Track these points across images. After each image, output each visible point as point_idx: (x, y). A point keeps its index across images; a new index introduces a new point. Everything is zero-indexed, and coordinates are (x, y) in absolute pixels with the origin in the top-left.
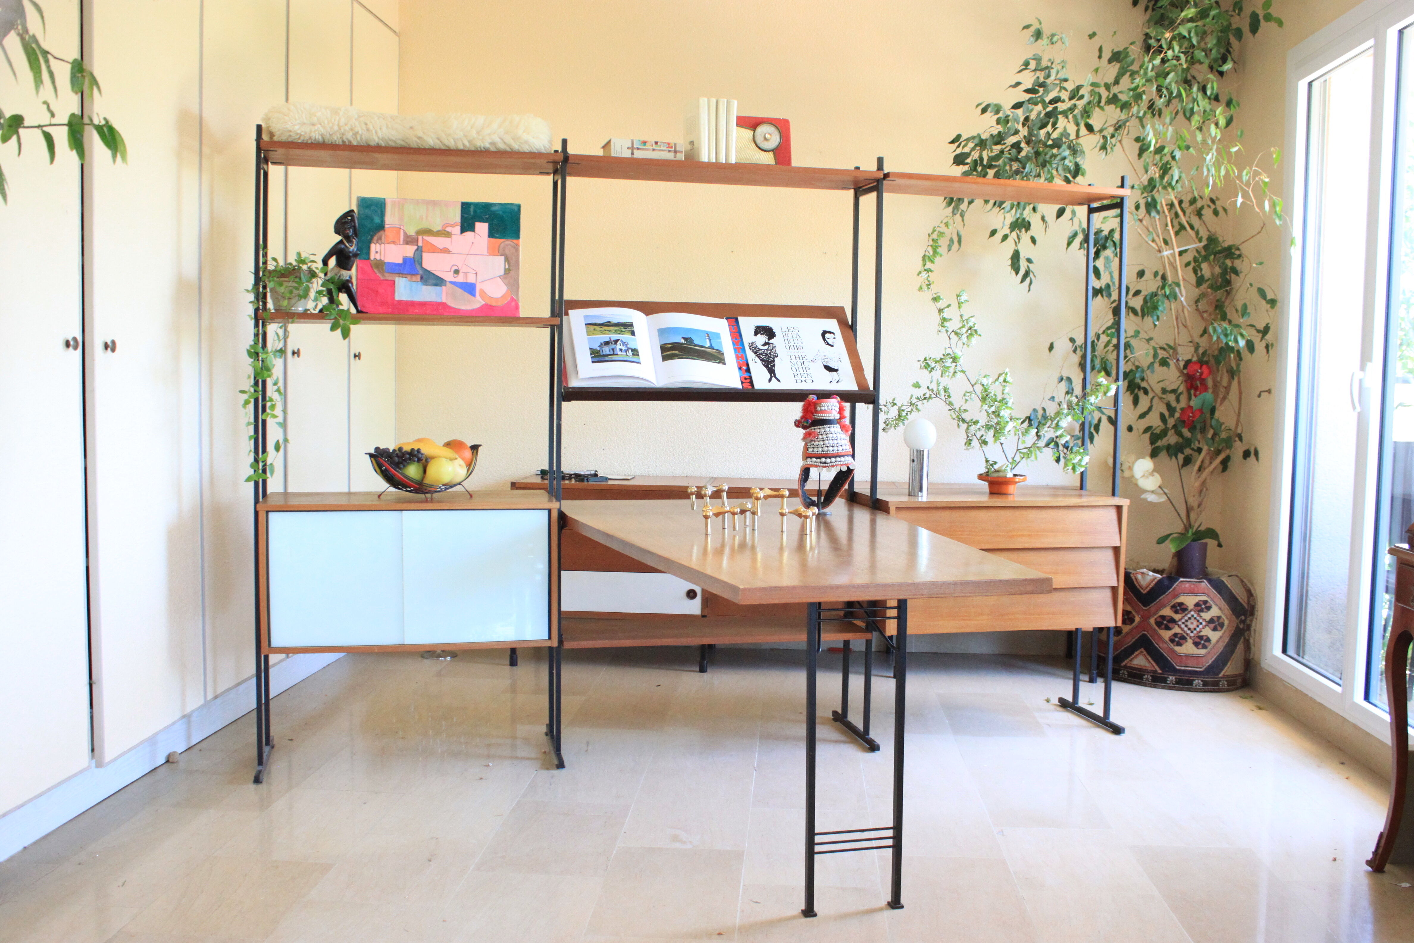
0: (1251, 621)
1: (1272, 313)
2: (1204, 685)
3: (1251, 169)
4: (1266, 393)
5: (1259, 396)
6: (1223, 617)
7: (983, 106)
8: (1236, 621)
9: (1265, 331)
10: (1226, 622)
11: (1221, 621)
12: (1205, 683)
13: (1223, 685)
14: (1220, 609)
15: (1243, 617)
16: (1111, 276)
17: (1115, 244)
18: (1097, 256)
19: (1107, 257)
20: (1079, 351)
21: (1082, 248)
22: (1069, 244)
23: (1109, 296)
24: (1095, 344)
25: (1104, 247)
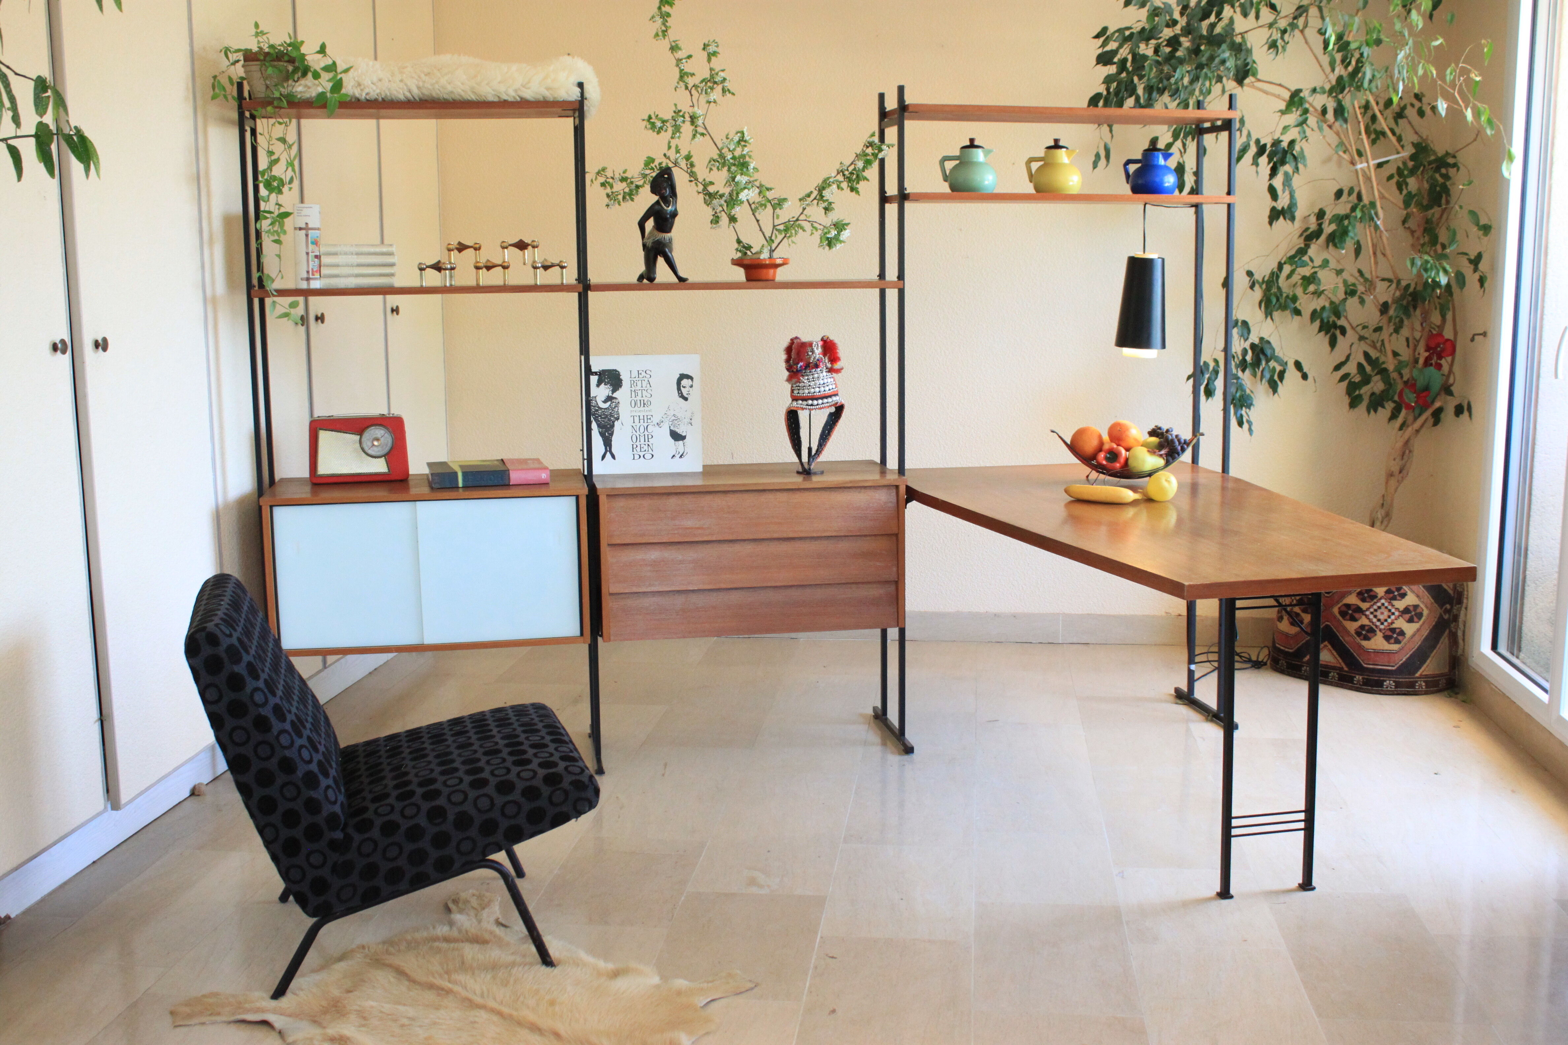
0: (1459, 610)
1: (1485, 240)
2: (1396, 687)
3: (1457, 64)
4: (1481, 337)
5: (1472, 340)
6: (1422, 606)
8: (1439, 611)
9: (1476, 262)
10: (1426, 612)
11: (1418, 611)
12: (1398, 685)
13: (1420, 686)
14: (1418, 596)
15: (1448, 606)
16: (1292, 196)
17: (1295, 158)
18: (1274, 172)
19: (1286, 174)
20: (1257, 287)
21: (1255, 163)
22: (1239, 159)
23: (1293, 219)
24: (1278, 277)
25: (1283, 162)
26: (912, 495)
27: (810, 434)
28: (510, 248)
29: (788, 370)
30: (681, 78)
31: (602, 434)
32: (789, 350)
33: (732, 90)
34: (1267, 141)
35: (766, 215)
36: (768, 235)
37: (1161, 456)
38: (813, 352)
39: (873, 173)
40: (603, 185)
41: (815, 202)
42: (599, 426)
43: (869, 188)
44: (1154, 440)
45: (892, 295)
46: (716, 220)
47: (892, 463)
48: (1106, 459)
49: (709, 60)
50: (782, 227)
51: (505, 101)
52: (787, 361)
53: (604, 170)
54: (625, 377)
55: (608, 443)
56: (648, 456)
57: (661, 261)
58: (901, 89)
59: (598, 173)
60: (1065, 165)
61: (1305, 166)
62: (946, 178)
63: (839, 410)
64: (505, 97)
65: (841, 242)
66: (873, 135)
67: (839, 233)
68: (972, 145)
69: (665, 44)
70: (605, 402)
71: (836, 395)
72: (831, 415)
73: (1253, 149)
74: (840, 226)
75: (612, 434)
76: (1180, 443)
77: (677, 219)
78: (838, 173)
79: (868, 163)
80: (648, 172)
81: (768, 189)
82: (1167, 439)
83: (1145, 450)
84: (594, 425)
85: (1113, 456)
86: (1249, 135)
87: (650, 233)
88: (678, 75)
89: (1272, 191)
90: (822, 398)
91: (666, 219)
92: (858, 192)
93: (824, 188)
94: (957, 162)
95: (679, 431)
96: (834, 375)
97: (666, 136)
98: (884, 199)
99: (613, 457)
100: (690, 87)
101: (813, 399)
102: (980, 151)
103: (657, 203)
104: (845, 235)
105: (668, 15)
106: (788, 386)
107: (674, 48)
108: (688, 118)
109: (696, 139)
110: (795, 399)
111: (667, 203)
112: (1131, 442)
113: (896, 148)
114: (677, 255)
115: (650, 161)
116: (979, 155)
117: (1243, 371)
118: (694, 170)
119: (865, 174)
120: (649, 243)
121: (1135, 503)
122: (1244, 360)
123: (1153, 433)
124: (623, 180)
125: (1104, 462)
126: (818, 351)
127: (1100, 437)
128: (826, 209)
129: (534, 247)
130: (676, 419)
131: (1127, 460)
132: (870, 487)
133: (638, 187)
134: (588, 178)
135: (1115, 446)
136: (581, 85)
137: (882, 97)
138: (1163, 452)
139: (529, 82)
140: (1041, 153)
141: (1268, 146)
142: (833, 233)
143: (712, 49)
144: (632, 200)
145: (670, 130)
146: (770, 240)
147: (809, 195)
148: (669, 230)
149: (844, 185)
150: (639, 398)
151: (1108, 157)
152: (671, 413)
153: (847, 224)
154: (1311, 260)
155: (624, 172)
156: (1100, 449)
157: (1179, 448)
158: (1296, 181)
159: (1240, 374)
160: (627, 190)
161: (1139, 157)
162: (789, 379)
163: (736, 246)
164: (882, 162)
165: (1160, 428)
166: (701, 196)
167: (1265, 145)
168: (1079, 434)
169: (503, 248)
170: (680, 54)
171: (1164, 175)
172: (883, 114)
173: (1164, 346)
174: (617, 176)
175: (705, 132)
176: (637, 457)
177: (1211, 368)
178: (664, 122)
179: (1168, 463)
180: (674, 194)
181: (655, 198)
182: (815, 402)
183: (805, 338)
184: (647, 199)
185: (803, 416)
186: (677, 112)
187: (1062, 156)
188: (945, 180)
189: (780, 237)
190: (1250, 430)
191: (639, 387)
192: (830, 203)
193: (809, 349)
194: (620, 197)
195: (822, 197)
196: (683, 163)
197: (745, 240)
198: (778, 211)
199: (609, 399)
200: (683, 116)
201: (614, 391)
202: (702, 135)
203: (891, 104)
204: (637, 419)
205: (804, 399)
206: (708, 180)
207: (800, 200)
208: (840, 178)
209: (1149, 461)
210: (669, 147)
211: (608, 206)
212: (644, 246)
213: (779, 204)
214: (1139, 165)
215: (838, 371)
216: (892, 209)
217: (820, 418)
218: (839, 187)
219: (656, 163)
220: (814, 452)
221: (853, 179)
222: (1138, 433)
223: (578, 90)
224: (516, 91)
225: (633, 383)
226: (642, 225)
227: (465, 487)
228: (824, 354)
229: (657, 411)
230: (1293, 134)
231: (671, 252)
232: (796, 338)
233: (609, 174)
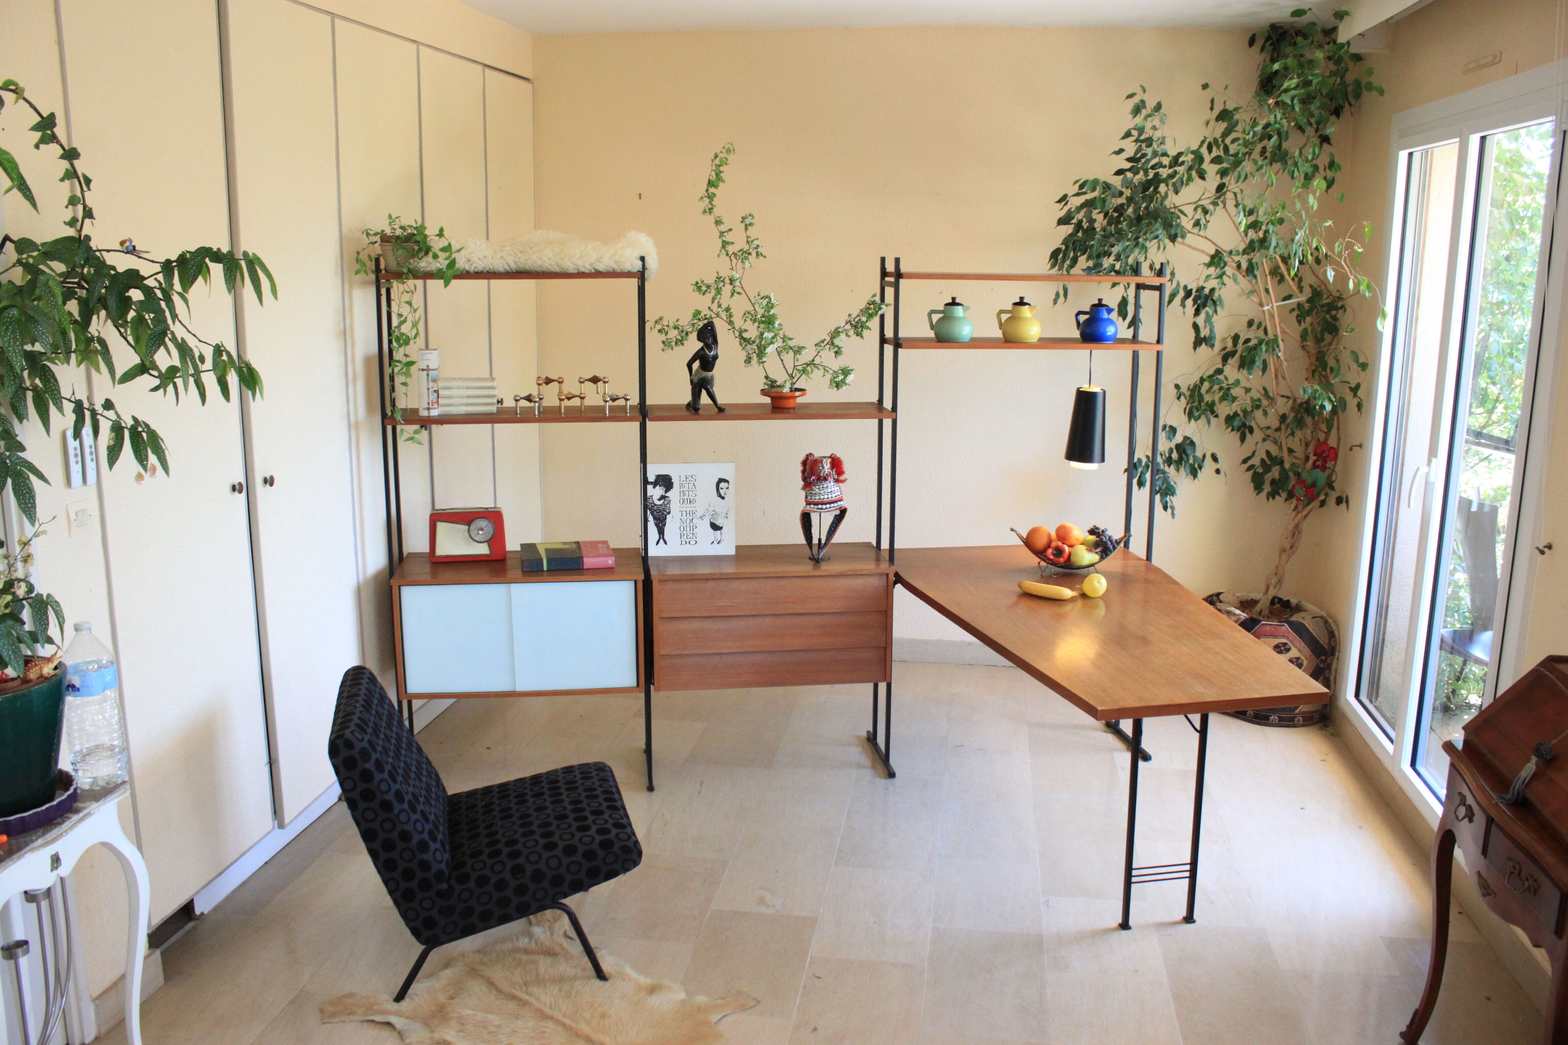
0: (1332, 661)
1: (1363, 374)
2: (1280, 721)
3: (1344, 239)
4: (1358, 448)
5: (1351, 449)
6: (1303, 658)
7: (1081, 182)
8: (1316, 661)
9: (1355, 390)
10: (1305, 663)
11: (1300, 661)
12: (1281, 719)
13: (1299, 720)
14: (1299, 650)
15: (1324, 658)
16: (1211, 331)
17: (1214, 302)
18: (1197, 313)
19: (1207, 313)
20: (1182, 397)
21: (1183, 305)
22: (1170, 302)
23: (1212, 346)
24: (1200, 388)
25: (1204, 306)
26: (899, 579)
27: (819, 531)
28: (586, 382)
29: (803, 480)
30: (723, 247)
31: (657, 525)
32: (804, 463)
33: (764, 254)
34: (1193, 286)
35: (789, 357)
36: (790, 372)
37: (1097, 553)
38: (823, 468)
39: (875, 323)
40: (660, 331)
41: (828, 346)
42: (655, 518)
43: (872, 336)
44: (1093, 538)
45: (887, 423)
46: (748, 360)
47: (885, 545)
48: (1053, 554)
49: (746, 229)
50: (800, 368)
51: (583, 272)
52: (803, 472)
53: (661, 319)
54: (675, 480)
55: (661, 532)
56: (693, 542)
57: (704, 392)
58: (897, 260)
59: (656, 322)
60: (1027, 319)
61: (1222, 308)
62: (932, 327)
63: (843, 512)
64: (583, 270)
65: (846, 384)
66: (875, 296)
67: (845, 378)
68: (954, 303)
69: (711, 219)
70: (659, 500)
71: (841, 500)
72: (836, 516)
73: (1182, 294)
74: (846, 372)
75: (665, 525)
76: (1112, 543)
77: (718, 362)
78: (847, 323)
79: (870, 316)
80: (695, 321)
81: (790, 339)
82: (1101, 540)
83: (1083, 547)
84: (650, 518)
85: (1059, 552)
86: (1178, 284)
87: (697, 371)
88: (721, 245)
89: (1196, 327)
90: (830, 503)
91: (709, 362)
92: (862, 337)
93: (834, 338)
94: (942, 315)
95: (717, 523)
96: (841, 484)
97: (709, 297)
98: (883, 340)
99: (665, 542)
100: (730, 253)
101: (822, 504)
102: (960, 308)
103: (702, 349)
104: (850, 378)
105: (714, 195)
106: (803, 493)
107: (718, 222)
108: (727, 281)
109: (734, 298)
110: (808, 503)
111: (710, 349)
112: (1073, 541)
113: (892, 308)
114: (716, 390)
115: (697, 313)
116: (959, 311)
117: (1169, 466)
118: (732, 319)
119: (868, 324)
120: (696, 379)
121: (1072, 600)
122: (1170, 458)
123: (1092, 532)
124: (676, 328)
125: (1052, 557)
126: (827, 466)
127: (1049, 535)
128: (836, 353)
129: (605, 382)
130: (715, 514)
131: (1070, 554)
132: (866, 575)
133: (687, 334)
134: (648, 326)
135: (1060, 544)
136: (642, 259)
137: (883, 260)
138: (1098, 550)
139: (601, 258)
140: (1009, 307)
141: (1194, 291)
142: (841, 377)
143: (748, 221)
144: (683, 344)
145: (713, 292)
146: (791, 376)
147: (823, 342)
148: (711, 369)
149: (851, 332)
150: (686, 497)
151: (1065, 295)
152: (712, 509)
153: (852, 370)
154: (1226, 379)
155: (677, 321)
156: (1049, 546)
157: (1111, 547)
158: (1215, 319)
159: (1166, 469)
160: (679, 337)
161: (1087, 309)
162: (804, 488)
163: (764, 380)
164: (882, 317)
165: (1097, 528)
166: (738, 339)
167: (1191, 290)
168: (1033, 532)
169: (581, 382)
170: (723, 228)
171: (1106, 326)
172: (884, 274)
173: (1103, 460)
174: (671, 324)
175: (741, 291)
176: (684, 543)
177: (1143, 464)
178: (708, 287)
179: (1102, 558)
180: (715, 341)
181: (700, 345)
182: (824, 506)
183: (817, 455)
184: (694, 345)
185: (814, 517)
186: (719, 278)
187: (1025, 311)
188: (932, 329)
189: (798, 375)
190: (1173, 514)
191: (686, 488)
192: (840, 348)
193: (820, 465)
194: (673, 344)
195: (833, 343)
196: (724, 315)
197: (771, 376)
198: (798, 356)
199: (663, 497)
200: (723, 281)
201: (666, 492)
202: (739, 293)
203: (890, 267)
204: (684, 513)
205: (816, 504)
206: (743, 328)
207: (816, 345)
208: (848, 327)
209: (1086, 557)
210: (713, 302)
211: (663, 350)
212: (692, 382)
213: (798, 350)
214: (1087, 316)
215: (843, 481)
216: (889, 349)
217: (828, 519)
218: (847, 335)
219: (702, 315)
220: (823, 542)
221: (858, 327)
222: (1079, 533)
223: (640, 263)
224: (591, 265)
225: (681, 485)
226: (690, 366)
227: (548, 570)
228: (832, 468)
229: (700, 507)
230: (1213, 283)
231: (712, 387)
232: (811, 454)
233: (665, 323)
